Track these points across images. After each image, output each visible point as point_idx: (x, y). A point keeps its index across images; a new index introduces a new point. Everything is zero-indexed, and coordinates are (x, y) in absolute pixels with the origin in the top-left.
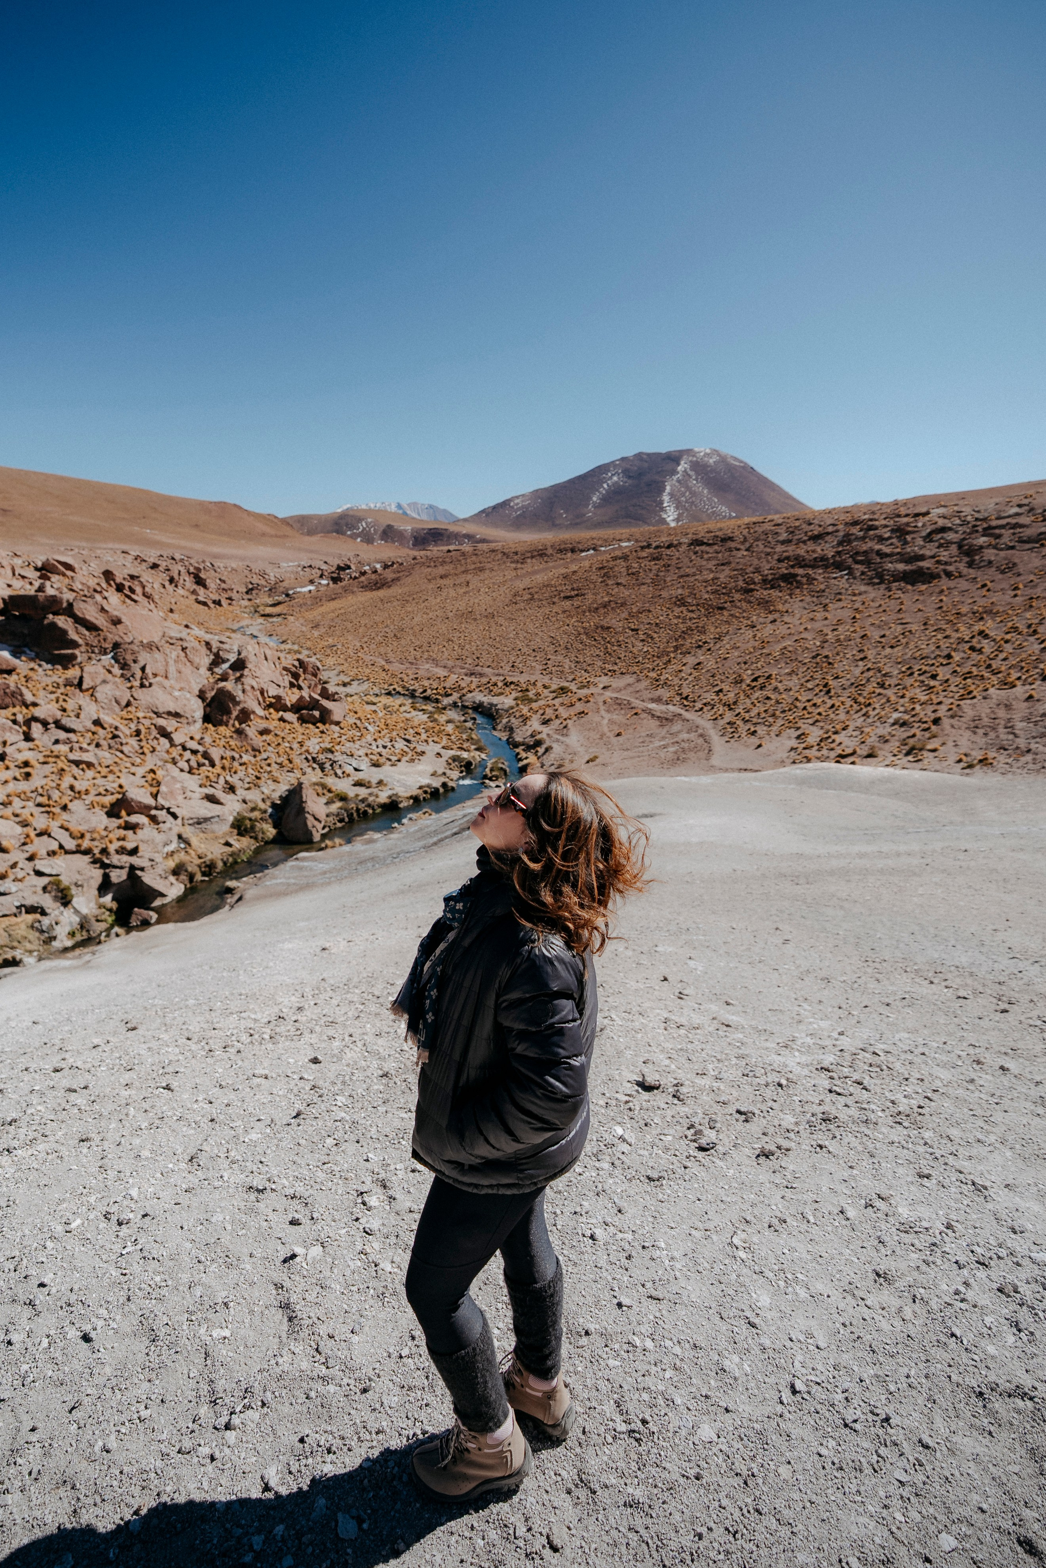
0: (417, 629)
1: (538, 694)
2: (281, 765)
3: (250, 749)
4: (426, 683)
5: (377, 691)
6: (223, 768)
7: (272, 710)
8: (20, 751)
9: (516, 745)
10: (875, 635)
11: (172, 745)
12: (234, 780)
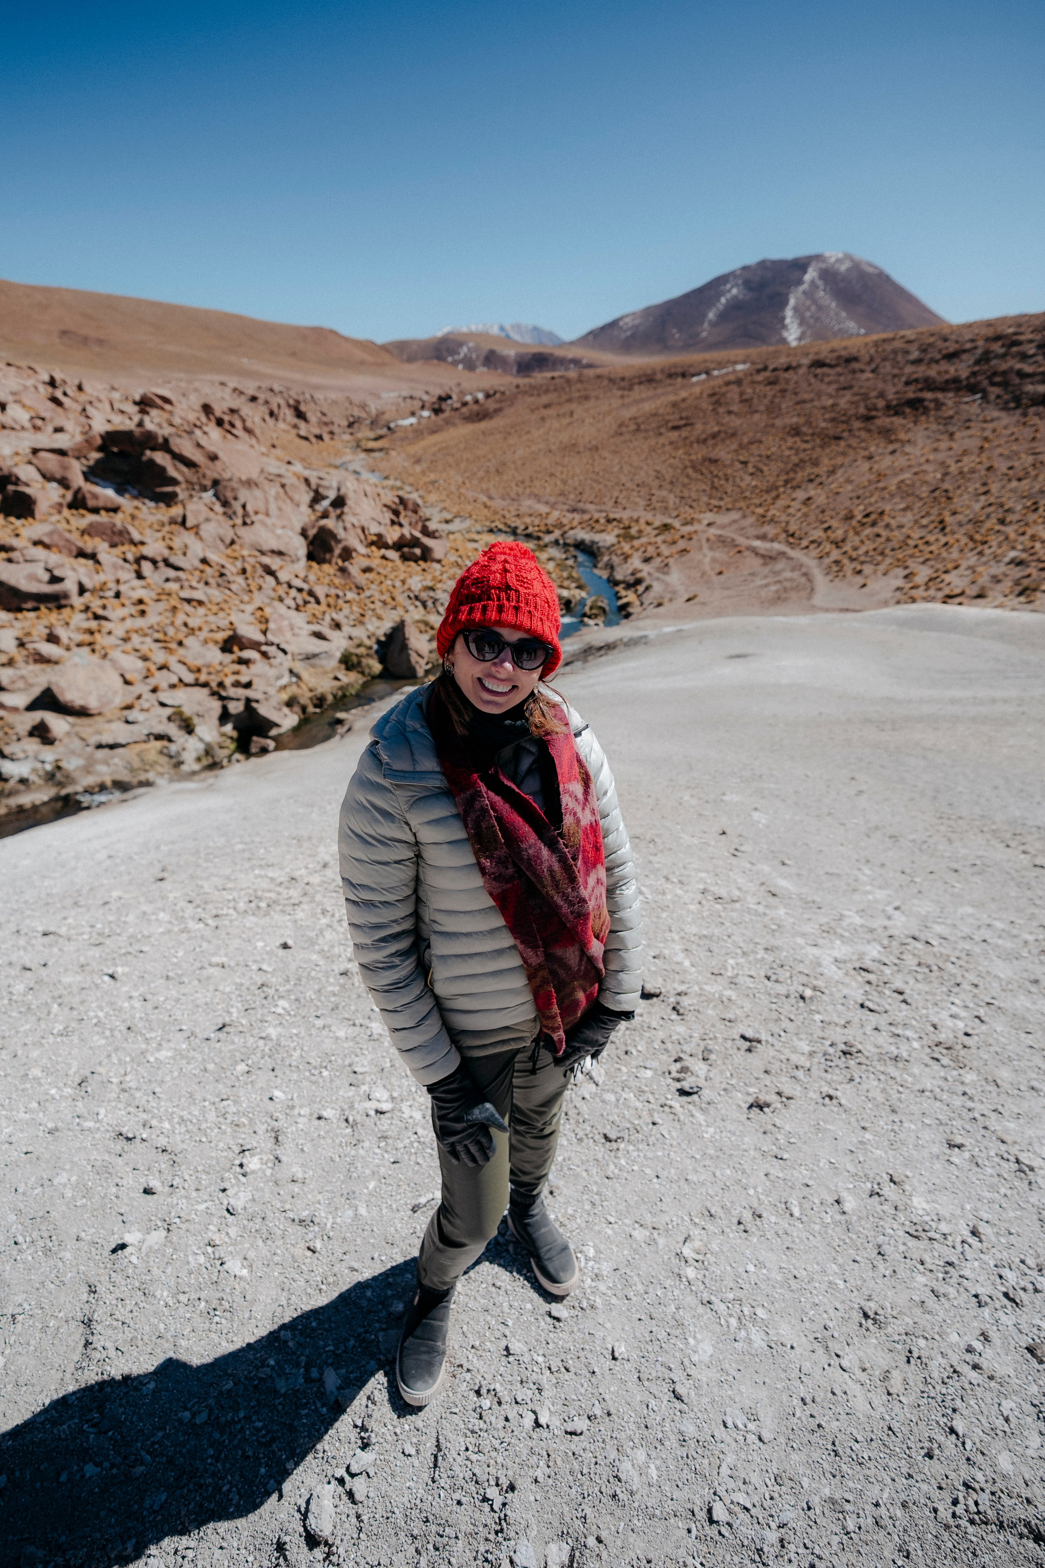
0: (519, 463)
1: (640, 531)
2: (385, 603)
3: (353, 587)
4: (528, 520)
5: (478, 527)
6: (329, 606)
7: (374, 548)
8: (133, 589)
9: (616, 583)
10: (1002, 466)
11: (278, 582)
12: (339, 617)
